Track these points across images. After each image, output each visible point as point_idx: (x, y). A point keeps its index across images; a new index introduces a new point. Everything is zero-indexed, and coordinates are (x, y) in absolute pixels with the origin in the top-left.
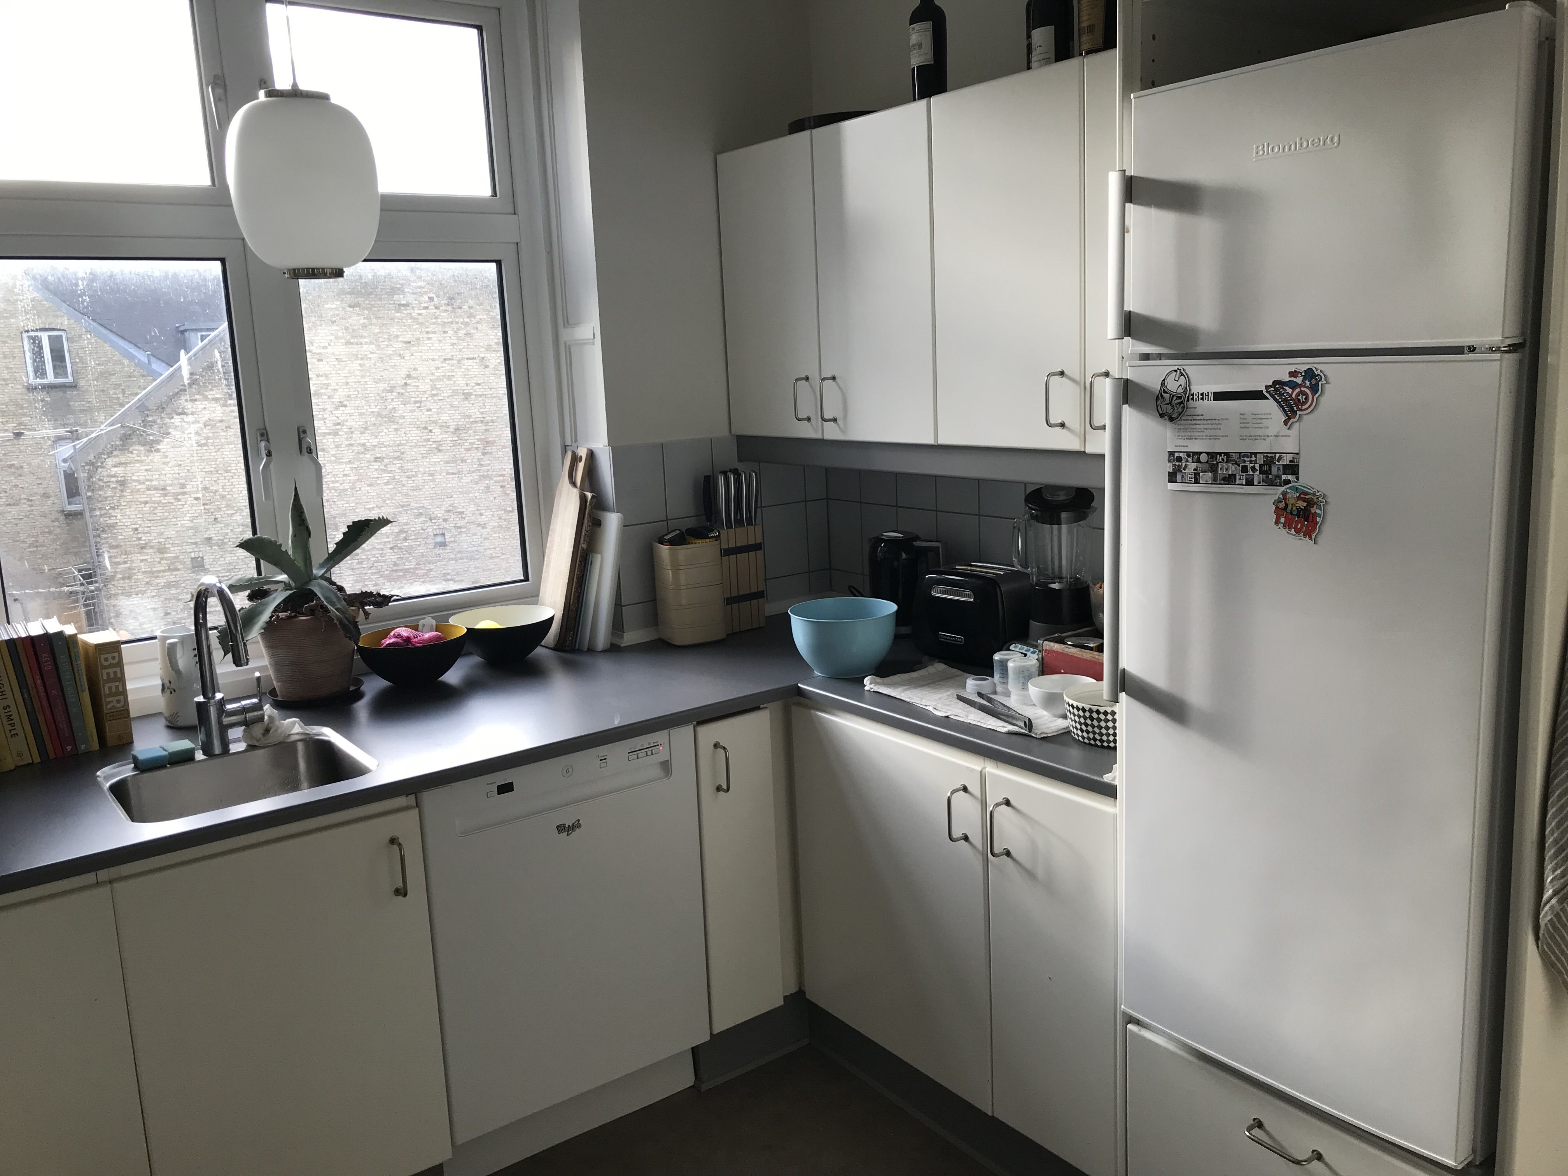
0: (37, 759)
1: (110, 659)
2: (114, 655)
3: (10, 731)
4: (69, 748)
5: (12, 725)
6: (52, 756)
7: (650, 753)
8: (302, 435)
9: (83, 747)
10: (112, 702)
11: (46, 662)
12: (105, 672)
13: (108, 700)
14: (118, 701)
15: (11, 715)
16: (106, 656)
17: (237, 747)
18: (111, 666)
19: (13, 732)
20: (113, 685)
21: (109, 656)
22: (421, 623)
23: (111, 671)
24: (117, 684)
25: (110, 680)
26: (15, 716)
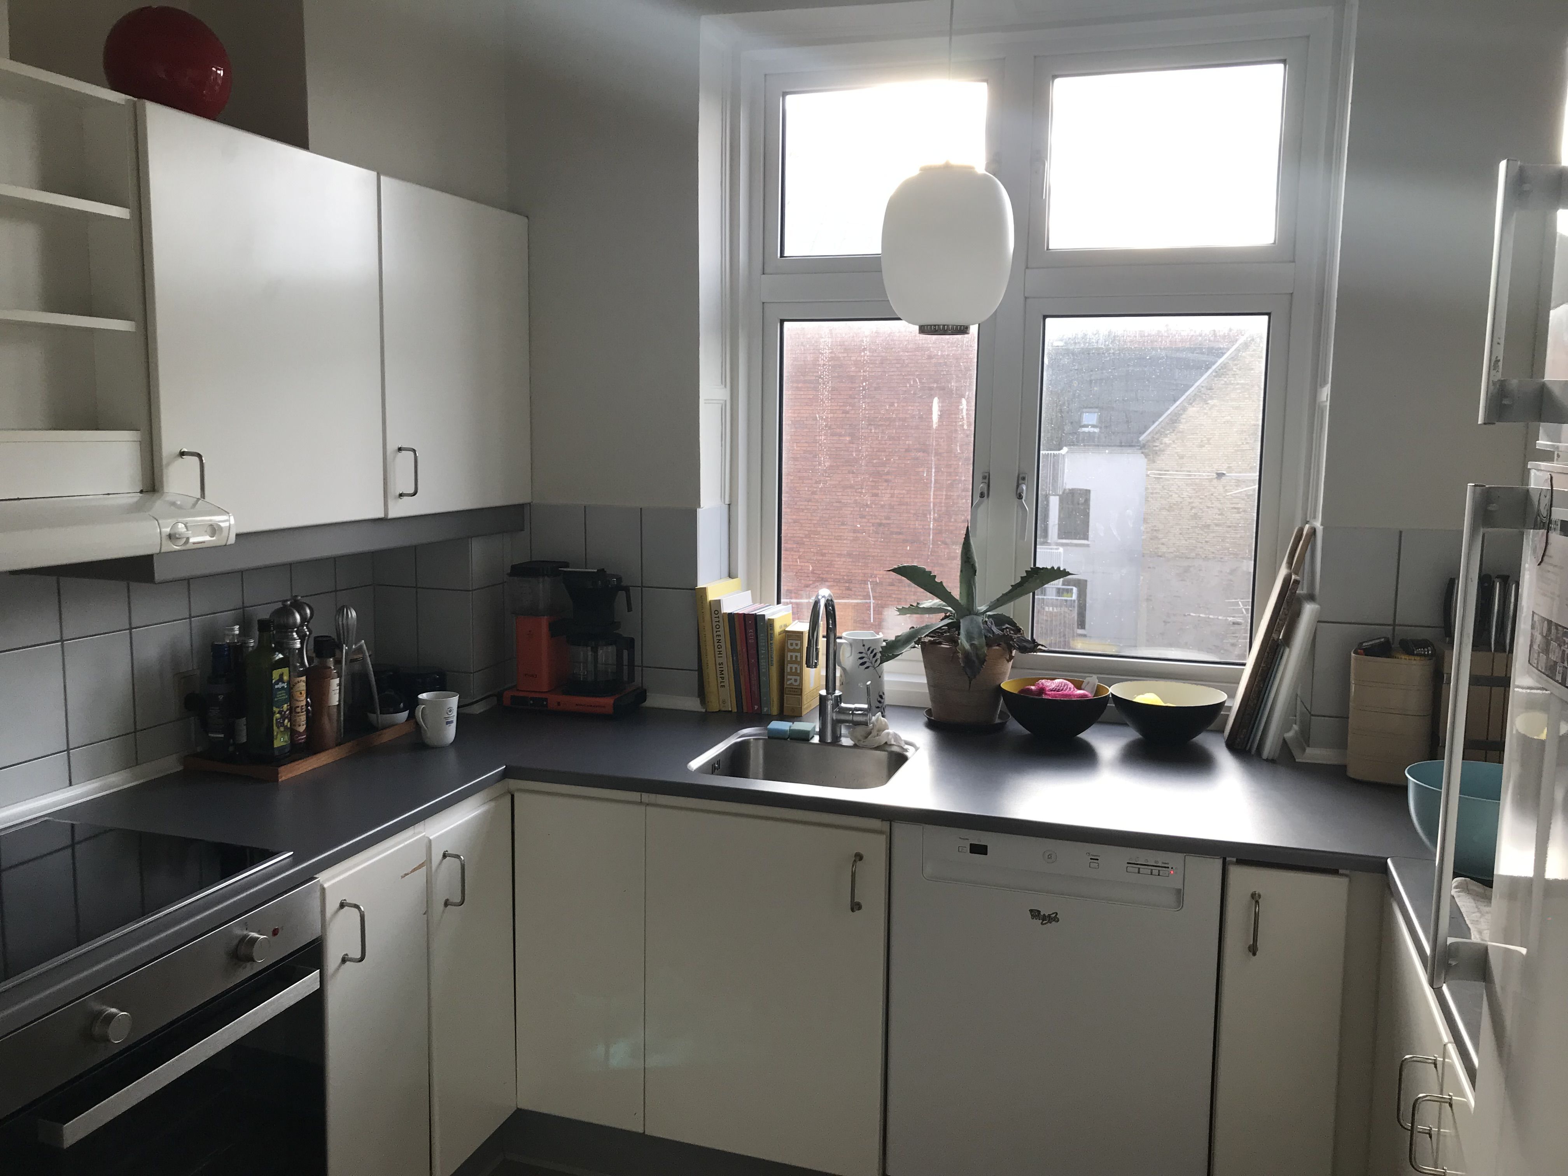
0: (735, 710)
1: (794, 644)
2: (797, 642)
3: (721, 682)
4: (756, 707)
5: (723, 678)
6: (745, 710)
7: (1155, 872)
8: (1021, 482)
9: (765, 709)
10: (791, 679)
11: (751, 636)
12: (789, 654)
13: (789, 677)
14: (796, 680)
15: (722, 671)
16: (792, 641)
17: (846, 741)
18: (794, 651)
19: (722, 684)
20: (794, 666)
21: (794, 642)
22: (1086, 681)
23: (794, 654)
24: (796, 666)
25: (792, 662)
26: (726, 672)
